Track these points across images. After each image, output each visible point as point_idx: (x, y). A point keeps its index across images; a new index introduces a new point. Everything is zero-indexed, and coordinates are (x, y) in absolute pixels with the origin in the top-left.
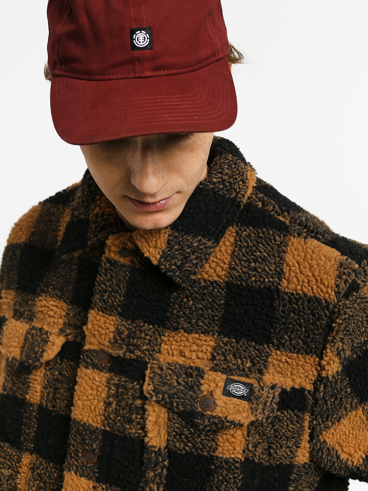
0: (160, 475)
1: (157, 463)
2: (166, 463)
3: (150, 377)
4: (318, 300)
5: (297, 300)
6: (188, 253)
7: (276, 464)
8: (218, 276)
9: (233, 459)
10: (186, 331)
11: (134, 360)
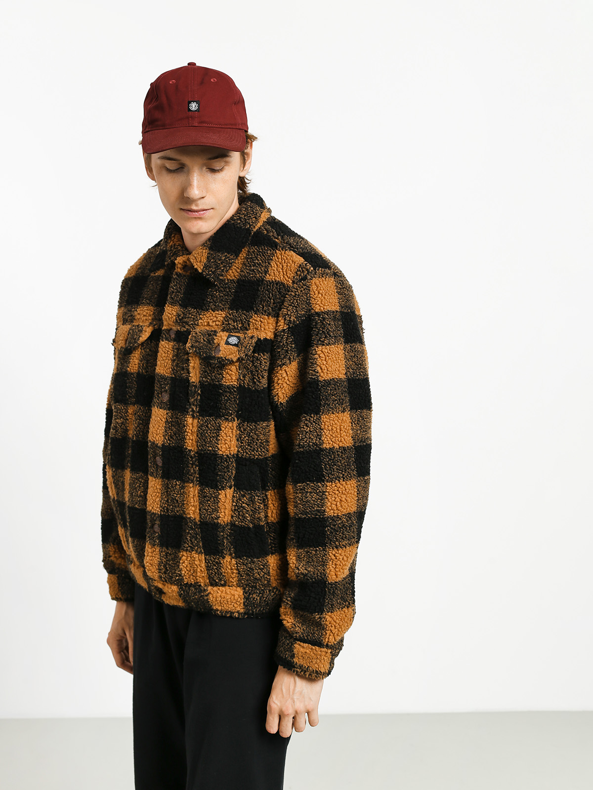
0: (197, 399)
1: (195, 393)
2: (199, 392)
3: (190, 339)
4: (283, 284)
5: (270, 284)
6: (219, 264)
8: (235, 276)
9: (232, 385)
10: (212, 311)
11: (185, 331)
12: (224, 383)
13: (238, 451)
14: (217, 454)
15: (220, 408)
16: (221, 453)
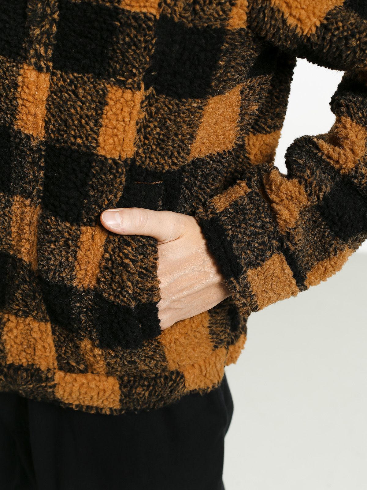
0: (48, 33)
1: (44, 16)
2: (56, 16)
7: (203, 27)
9: (145, 14)
12: (128, 8)
13: (137, 154)
14: (93, 154)
15: (111, 58)
16: (102, 152)
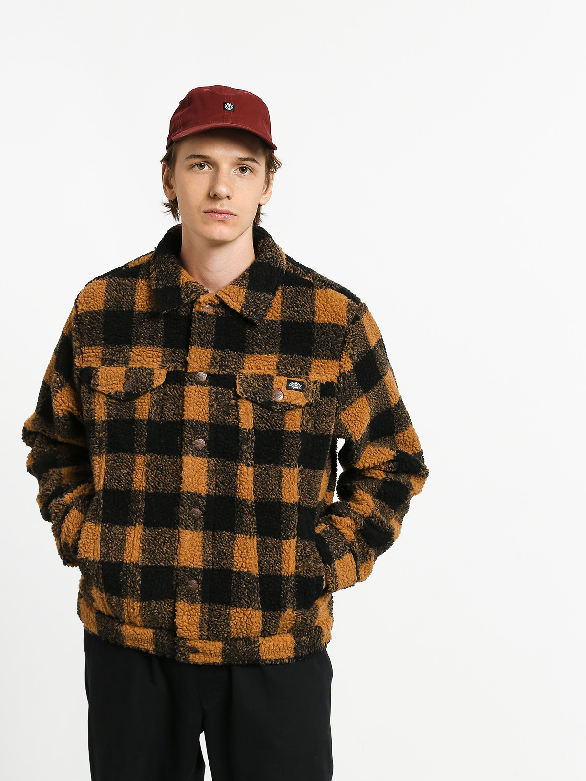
0: (251, 447)
1: (248, 440)
2: (254, 438)
3: (239, 384)
4: (337, 325)
6: (259, 303)
7: (320, 434)
8: (275, 317)
9: (295, 431)
10: (258, 354)
11: (226, 375)
12: (288, 429)
13: (300, 499)
14: (281, 502)
15: (283, 454)
16: (285, 500)
